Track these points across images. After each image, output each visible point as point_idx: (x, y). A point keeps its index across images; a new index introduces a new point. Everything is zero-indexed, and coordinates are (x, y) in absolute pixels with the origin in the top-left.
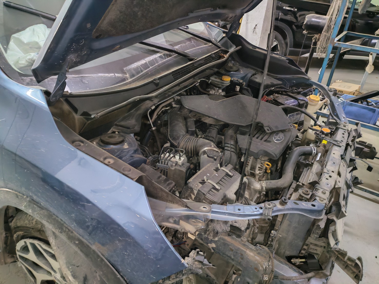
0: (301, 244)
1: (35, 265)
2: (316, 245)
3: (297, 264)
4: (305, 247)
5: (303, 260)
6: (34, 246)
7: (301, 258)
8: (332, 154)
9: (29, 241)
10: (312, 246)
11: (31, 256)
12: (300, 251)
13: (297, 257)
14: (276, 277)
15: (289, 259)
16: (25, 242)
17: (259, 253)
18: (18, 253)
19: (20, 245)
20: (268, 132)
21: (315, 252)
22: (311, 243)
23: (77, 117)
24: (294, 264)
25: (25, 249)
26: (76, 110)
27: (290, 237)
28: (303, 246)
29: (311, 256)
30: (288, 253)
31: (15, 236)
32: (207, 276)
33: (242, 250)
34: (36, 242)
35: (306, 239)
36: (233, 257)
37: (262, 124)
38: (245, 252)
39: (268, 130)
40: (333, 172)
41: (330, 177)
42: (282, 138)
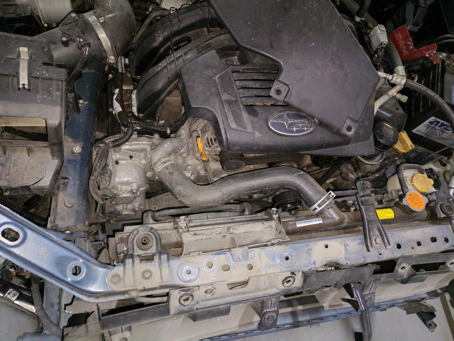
8: (322, 243)
37: (280, 72)
39: (278, 92)
40: (251, 267)
41: (226, 268)
42: (297, 131)
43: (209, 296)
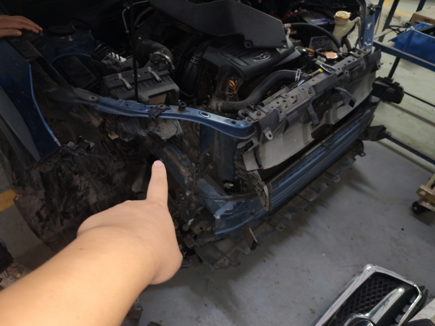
0: (232, 168)
2: (244, 171)
3: (228, 188)
4: (236, 172)
5: (233, 185)
13: (229, 182)
20: (247, 47)
21: (244, 178)
22: (240, 168)
27: (223, 159)
28: (234, 171)
29: (238, 181)
33: (179, 167)
37: (243, 37)
39: (248, 45)
40: (292, 97)
41: (284, 101)
42: (266, 57)
43: (287, 108)
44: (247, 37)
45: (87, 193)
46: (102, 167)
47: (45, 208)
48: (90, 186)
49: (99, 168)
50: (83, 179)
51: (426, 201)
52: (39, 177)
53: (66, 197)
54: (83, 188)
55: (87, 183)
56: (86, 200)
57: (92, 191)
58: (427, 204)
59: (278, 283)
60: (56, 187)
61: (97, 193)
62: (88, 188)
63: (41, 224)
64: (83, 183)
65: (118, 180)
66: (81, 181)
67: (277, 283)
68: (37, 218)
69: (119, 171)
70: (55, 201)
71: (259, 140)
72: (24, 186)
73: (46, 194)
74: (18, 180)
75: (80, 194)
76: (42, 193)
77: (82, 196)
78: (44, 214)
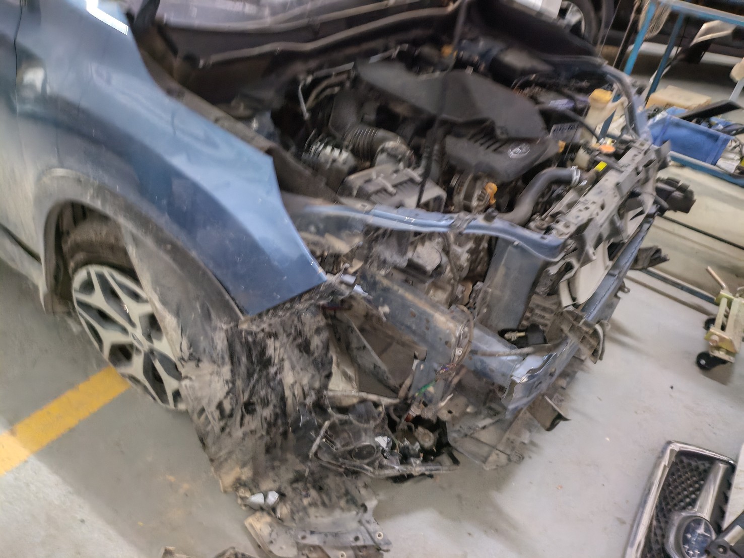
0: (521, 308)
1: (103, 316)
2: (544, 309)
3: (513, 339)
4: (528, 314)
5: (522, 334)
6: (101, 277)
7: (520, 331)
8: (603, 180)
9: (94, 270)
10: (537, 311)
11: (98, 299)
12: (520, 322)
13: (513, 331)
14: (474, 352)
15: (502, 333)
16: (89, 274)
17: (453, 318)
18: (77, 296)
19: (79, 278)
20: (500, 137)
21: (542, 321)
22: (538, 306)
23: (177, 62)
24: (509, 340)
25: (88, 286)
26: (175, 52)
27: (507, 295)
28: (524, 313)
29: (533, 328)
30: (502, 326)
31: (72, 264)
32: (375, 366)
33: (429, 315)
34: (106, 271)
35: (529, 298)
36: (414, 327)
37: (493, 123)
38: (433, 316)
39: (502, 133)
40: (594, 203)
41: (587, 208)
42: (526, 151)
44: (499, 123)
45: (281, 369)
46: (299, 326)
47: (231, 395)
48: (285, 357)
49: (296, 327)
50: (278, 344)
51: (718, 348)
52: (226, 342)
53: (256, 376)
54: (276, 361)
55: (282, 350)
56: (281, 380)
57: (287, 365)
58: (721, 353)
59: (561, 487)
60: (244, 359)
61: (293, 368)
62: (283, 360)
63: (222, 423)
64: (277, 352)
65: (317, 346)
66: (275, 349)
67: (559, 488)
68: (217, 414)
69: (318, 331)
70: (239, 383)
71: (578, 260)
72: (199, 360)
73: (232, 371)
74: (191, 350)
75: (272, 370)
76: (226, 370)
77: (276, 373)
78: (227, 406)
